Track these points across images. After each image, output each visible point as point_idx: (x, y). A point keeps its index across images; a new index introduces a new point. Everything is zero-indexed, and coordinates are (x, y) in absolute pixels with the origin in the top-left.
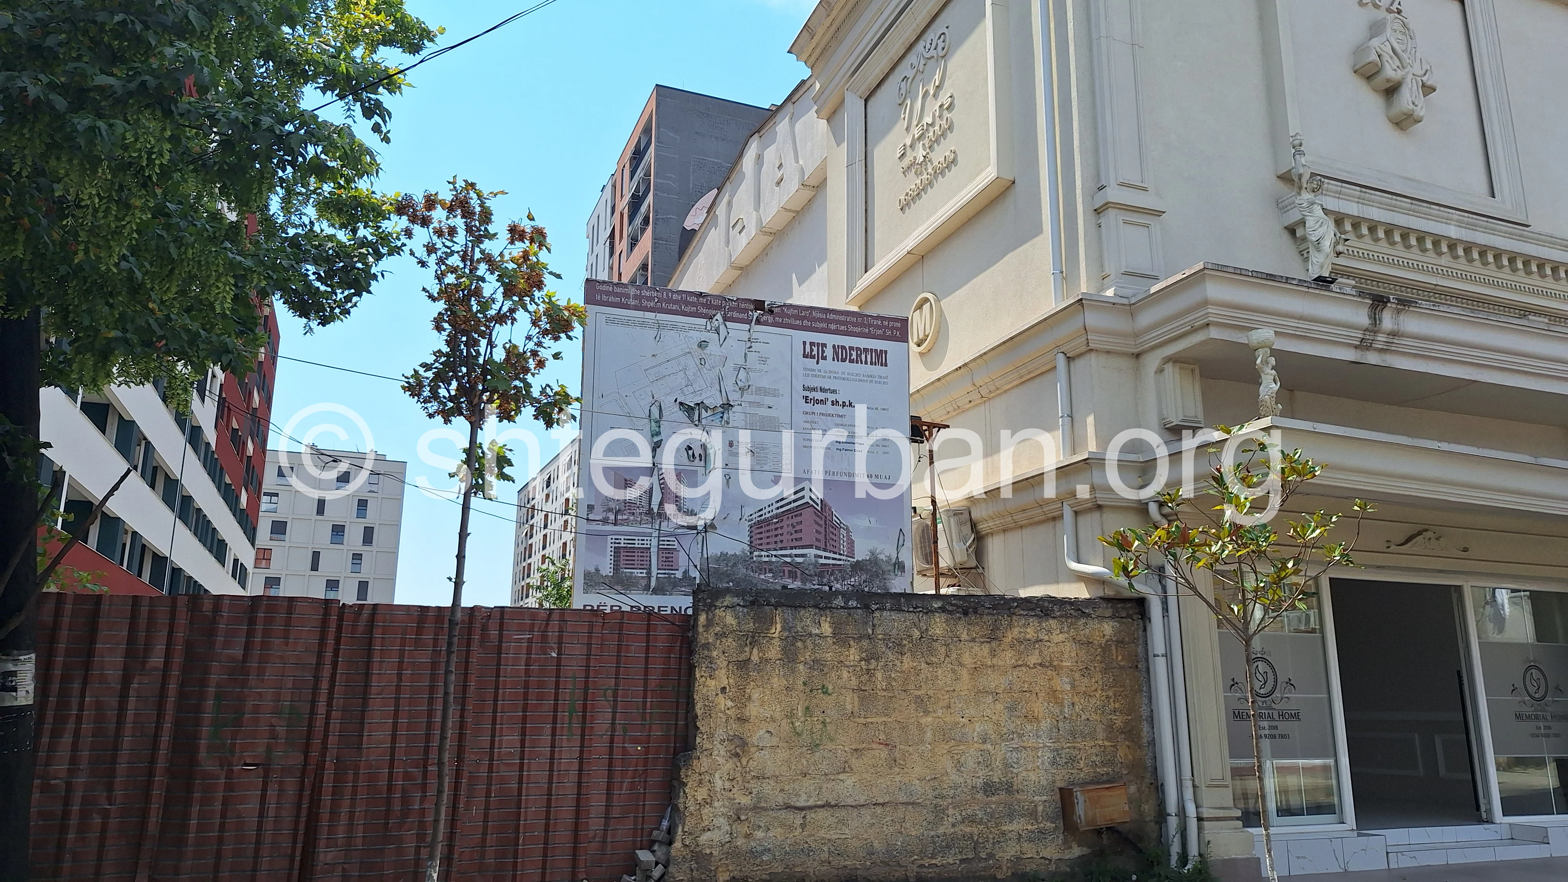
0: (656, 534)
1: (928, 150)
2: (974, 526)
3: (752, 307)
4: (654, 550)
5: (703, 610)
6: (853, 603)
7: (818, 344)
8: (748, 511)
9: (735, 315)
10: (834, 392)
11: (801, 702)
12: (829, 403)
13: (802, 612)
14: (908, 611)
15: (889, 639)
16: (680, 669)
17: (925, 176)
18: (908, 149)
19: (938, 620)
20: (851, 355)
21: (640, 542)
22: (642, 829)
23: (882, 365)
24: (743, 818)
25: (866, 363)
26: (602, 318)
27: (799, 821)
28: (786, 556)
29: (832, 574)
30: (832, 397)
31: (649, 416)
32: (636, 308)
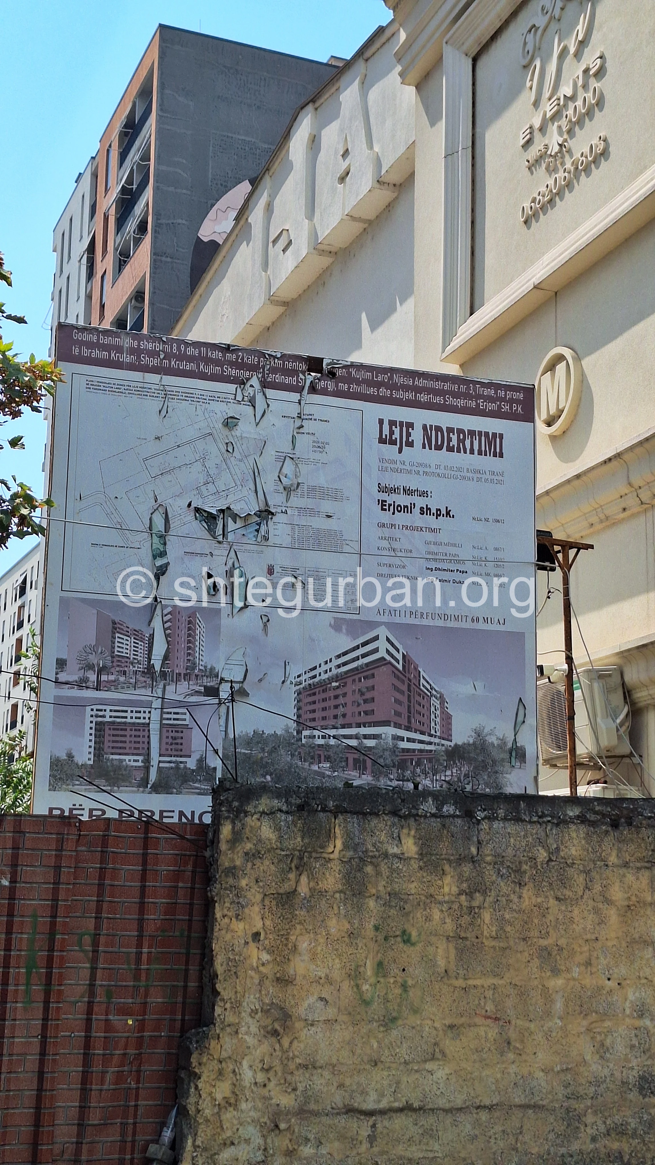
0: (157, 704)
1: (566, 136)
2: (627, 693)
3: (304, 367)
4: (154, 727)
5: (227, 818)
6: (448, 809)
7: (401, 423)
8: (294, 670)
9: (279, 378)
10: (424, 494)
11: (371, 956)
12: (417, 510)
13: (374, 821)
14: (530, 822)
15: (502, 863)
16: (191, 904)
17: (561, 174)
18: (537, 134)
19: (574, 835)
20: (450, 440)
21: (134, 715)
22: (133, 1142)
23: (495, 455)
24: (283, 1126)
25: (472, 452)
26: (80, 383)
27: (365, 1132)
28: (350, 737)
29: (419, 764)
30: (421, 502)
31: (150, 528)
32: (132, 367)
